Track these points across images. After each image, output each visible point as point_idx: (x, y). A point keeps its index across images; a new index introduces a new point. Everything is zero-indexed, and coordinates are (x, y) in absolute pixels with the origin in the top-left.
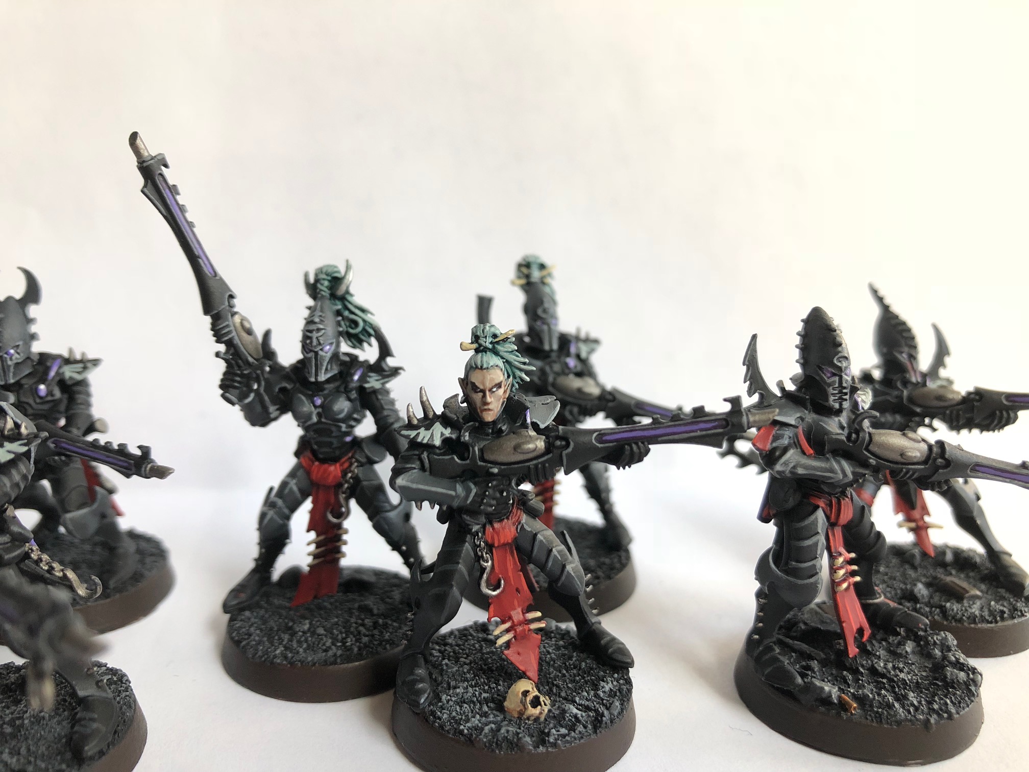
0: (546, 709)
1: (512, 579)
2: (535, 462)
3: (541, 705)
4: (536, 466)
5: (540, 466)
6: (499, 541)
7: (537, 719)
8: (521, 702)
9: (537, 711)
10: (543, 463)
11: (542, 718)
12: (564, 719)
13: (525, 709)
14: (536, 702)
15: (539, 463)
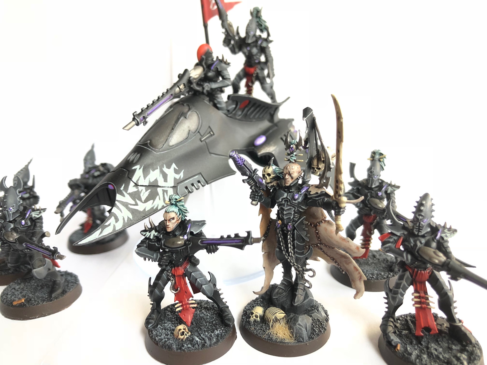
0: (186, 337)
1: (183, 287)
2: (180, 248)
3: (184, 335)
4: (180, 250)
5: (182, 250)
6: (177, 274)
7: (182, 340)
8: (178, 333)
9: (182, 337)
10: (183, 249)
11: (184, 340)
12: (193, 341)
13: (179, 335)
14: (183, 334)
15: (181, 249)
